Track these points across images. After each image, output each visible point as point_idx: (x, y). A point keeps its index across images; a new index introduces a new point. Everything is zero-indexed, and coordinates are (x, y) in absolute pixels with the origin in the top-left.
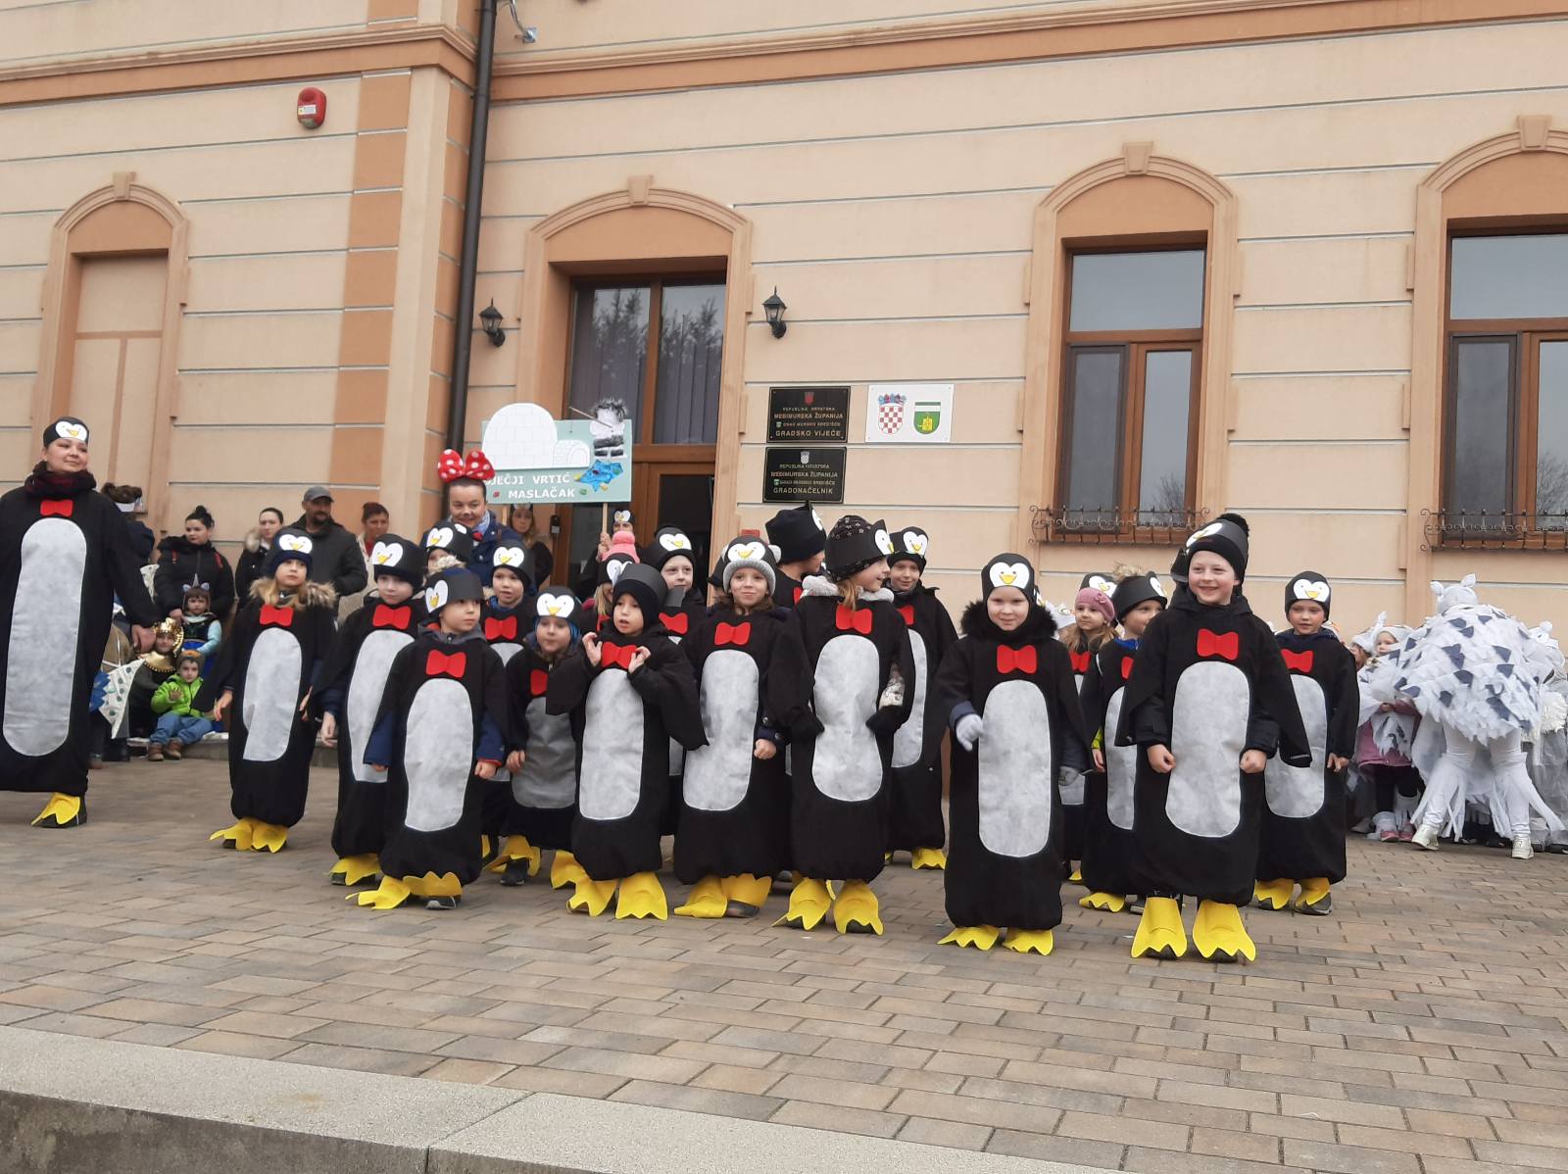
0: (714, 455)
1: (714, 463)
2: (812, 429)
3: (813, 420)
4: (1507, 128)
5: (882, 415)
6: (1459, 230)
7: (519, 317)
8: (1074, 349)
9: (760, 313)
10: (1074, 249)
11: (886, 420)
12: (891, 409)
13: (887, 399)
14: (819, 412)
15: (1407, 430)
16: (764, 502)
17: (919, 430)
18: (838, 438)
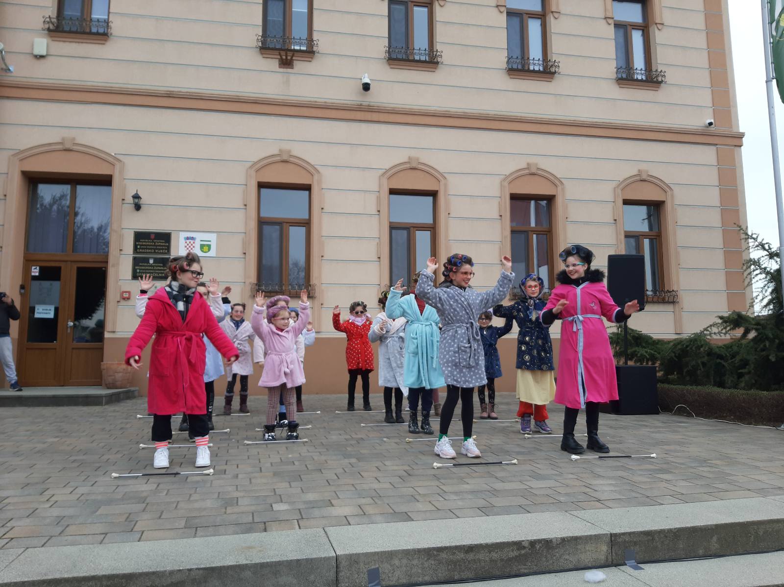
0: (107, 259)
1: (107, 262)
2: (154, 249)
3: (154, 245)
4: (406, 160)
5: (186, 245)
6: (393, 192)
7: (5, 194)
8: (262, 223)
9: (130, 200)
10: (261, 185)
11: (188, 247)
12: (190, 243)
13: (188, 238)
14: (157, 242)
15: (379, 258)
16: (132, 279)
17: (203, 251)
18: (165, 253)
